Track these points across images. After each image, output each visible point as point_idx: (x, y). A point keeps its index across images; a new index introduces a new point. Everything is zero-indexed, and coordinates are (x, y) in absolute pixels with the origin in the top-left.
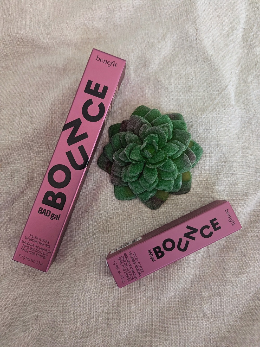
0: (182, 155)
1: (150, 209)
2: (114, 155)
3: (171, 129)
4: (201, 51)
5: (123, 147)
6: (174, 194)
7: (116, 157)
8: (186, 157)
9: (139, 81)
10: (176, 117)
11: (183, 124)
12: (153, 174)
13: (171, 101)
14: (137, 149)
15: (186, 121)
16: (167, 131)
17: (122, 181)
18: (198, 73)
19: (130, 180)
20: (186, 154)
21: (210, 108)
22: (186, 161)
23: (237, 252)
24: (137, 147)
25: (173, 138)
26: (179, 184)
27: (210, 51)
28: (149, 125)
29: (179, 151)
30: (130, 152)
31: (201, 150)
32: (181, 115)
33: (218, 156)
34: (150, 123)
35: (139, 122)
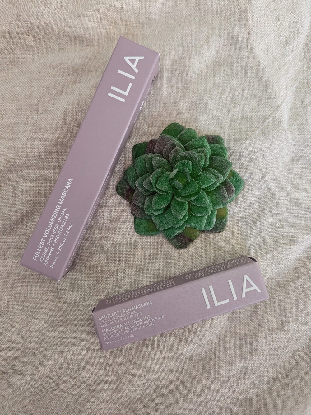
0: (219, 187)
1: (176, 248)
2: (136, 181)
3: (209, 155)
4: (252, 61)
5: (148, 173)
6: (205, 232)
7: (139, 184)
8: (223, 190)
9: (174, 92)
10: (215, 140)
11: (223, 149)
12: (182, 209)
13: (211, 120)
14: (165, 177)
15: (226, 145)
16: (203, 158)
17: (145, 213)
18: (246, 87)
19: (155, 213)
20: (223, 187)
21: (257, 132)
22: (223, 195)
23: (275, 304)
24: (166, 174)
25: (209, 166)
26: (212, 222)
27: (263, 62)
28: (182, 148)
29: (215, 182)
30: (157, 179)
31: (241, 182)
32: (222, 139)
33: (262, 190)
34: (183, 146)
35: (169, 144)
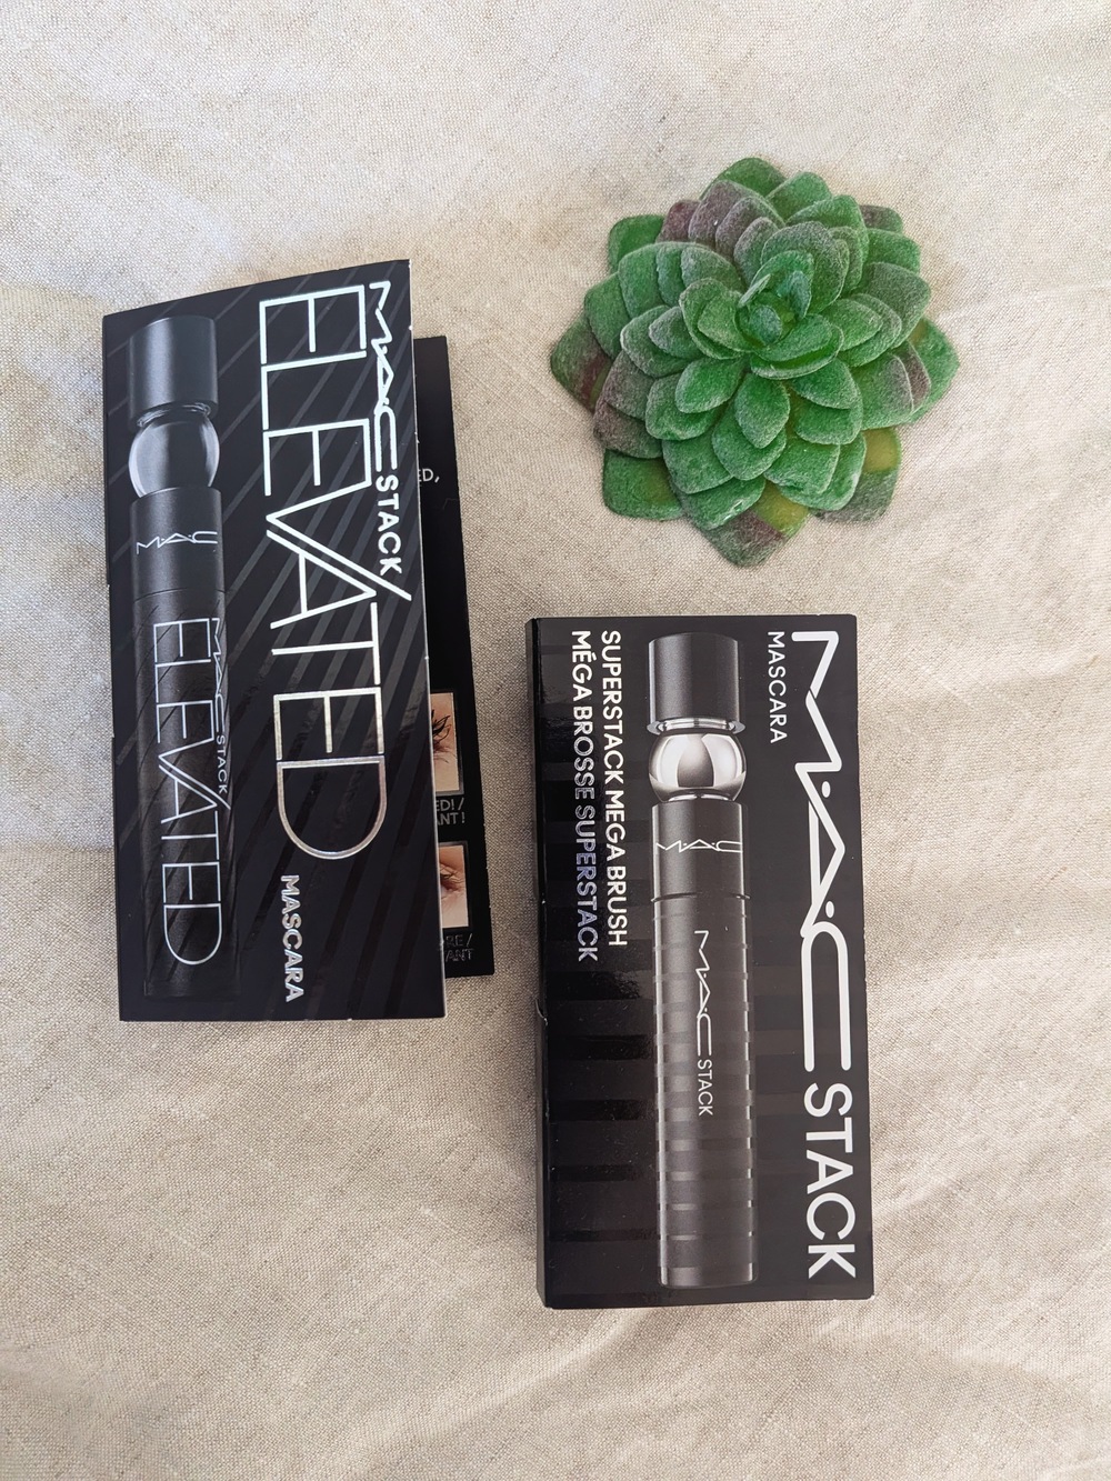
0: (888, 356)
1: (729, 560)
2: (624, 329)
3: (861, 255)
5: (664, 303)
6: (827, 516)
7: (633, 335)
8: (898, 368)
10: (880, 218)
11: (905, 245)
14: (726, 305)
16: (845, 255)
17: (645, 436)
19: (679, 433)
20: (899, 359)
22: (896, 382)
24: (728, 295)
25: (862, 286)
26: (847, 480)
29: (878, 333)
30: (700, 309)
31: (952, 358)
34: (781, 219)
35: (737, 207)
